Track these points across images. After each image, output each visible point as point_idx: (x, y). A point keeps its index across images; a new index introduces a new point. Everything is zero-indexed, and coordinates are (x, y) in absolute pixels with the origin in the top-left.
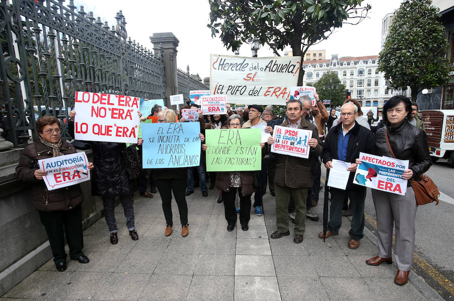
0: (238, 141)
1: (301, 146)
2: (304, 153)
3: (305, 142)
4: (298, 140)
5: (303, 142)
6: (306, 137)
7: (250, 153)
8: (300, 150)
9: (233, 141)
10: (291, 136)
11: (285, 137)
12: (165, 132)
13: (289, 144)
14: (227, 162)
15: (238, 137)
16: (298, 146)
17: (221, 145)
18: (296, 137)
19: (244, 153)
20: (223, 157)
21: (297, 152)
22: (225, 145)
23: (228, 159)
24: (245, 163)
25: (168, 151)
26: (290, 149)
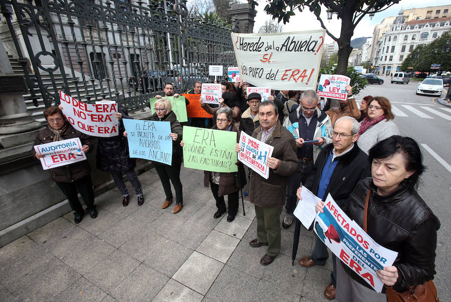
0: (213, 142)
1: (261, 162)
2: (263, 172)
3: (265, 159)
4: (259, 154)
5: (263, 158)
6: (266, 153)
7: (225, 157)
8: (260, 166)
9: (208, 141)
10: (253, 148)
11: (248, 147)
12: (142, 128)
13: (251, 156)
14: (202, 162)
15: (212, 139)
16: (259, 161)
17: (196, 144)
18: (257, 151)
19: (219, 155)
20: (199, 156)
21: (258, 168)
22: (200, 145)
23: (203, 160)
24: (220, 165)
25: (147, 145)
26: (253, 162)
